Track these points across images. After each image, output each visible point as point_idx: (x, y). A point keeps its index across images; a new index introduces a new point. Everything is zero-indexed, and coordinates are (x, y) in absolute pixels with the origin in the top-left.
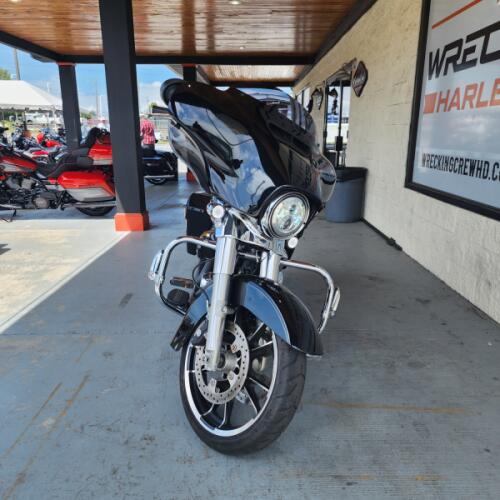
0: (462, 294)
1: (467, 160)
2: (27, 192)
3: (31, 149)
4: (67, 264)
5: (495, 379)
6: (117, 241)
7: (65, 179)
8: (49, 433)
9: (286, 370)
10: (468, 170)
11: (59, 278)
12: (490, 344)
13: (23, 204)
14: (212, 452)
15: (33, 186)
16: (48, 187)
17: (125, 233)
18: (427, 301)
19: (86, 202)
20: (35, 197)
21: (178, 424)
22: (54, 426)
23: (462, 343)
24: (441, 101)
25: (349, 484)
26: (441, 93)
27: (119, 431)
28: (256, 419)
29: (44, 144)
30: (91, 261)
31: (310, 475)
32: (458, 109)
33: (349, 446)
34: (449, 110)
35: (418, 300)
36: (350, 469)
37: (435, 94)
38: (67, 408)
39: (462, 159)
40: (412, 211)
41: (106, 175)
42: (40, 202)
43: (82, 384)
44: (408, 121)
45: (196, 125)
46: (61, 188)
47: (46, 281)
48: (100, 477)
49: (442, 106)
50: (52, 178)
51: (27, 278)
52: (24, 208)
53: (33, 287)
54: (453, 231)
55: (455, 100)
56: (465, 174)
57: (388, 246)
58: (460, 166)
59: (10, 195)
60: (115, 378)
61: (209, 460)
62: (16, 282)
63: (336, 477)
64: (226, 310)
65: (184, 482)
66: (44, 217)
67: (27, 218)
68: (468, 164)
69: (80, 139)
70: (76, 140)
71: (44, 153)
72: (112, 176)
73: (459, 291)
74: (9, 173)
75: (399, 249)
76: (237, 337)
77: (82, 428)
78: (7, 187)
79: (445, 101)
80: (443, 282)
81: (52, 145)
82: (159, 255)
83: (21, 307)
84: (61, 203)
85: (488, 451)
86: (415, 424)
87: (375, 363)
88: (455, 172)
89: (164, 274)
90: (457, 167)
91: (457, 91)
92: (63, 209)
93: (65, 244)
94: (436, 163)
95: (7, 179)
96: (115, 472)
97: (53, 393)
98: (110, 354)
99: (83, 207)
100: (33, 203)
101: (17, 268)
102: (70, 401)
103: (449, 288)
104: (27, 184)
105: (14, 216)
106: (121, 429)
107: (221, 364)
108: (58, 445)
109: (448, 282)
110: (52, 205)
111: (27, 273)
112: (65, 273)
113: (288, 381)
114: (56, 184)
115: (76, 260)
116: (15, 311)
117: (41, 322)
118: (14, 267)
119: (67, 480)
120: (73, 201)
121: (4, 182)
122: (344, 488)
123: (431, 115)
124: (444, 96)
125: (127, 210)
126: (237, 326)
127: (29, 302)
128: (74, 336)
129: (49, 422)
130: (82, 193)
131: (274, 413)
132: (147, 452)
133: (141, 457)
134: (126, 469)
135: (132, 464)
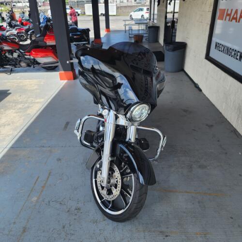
0: (230, 121)
1: (238, 52)
2: (16, 59)
3: (16, 28)
4: (38, 103)
5: (240, 175)
6: (61, 87)
7: (34, 53)
8: (35, 205)
9: (138, 192)
10: (238, 57)
11: (35, 112)
12: (240, 153)
13: (15, 66)
14: (106, 218)
15: (19, 56)
16: (26, 56)
17: (65, 82)
18: (212, 126)
19: (45, 64)
20: (20, 61)
21: (91, 202)
22: (37, 201)
23: (226, 153)
24: (227, 15)
25: (167, 236)
26: (228, 10)
27: (65, 205)
28: (125, 210)
29: (22, 24)
30: (49, 101)
31: (149, 231)
32: (236, 21)
33: (168, 214)
34: (231, 21)
35: (207, 125)
36: (167, 228)
37: (225, 10)
38: (42, 191)
39: (236, 51)
40: (208, 72)
41: (53, 50)
42: (23, 64)
43: (48, 177)
44: (209, 23)
45: (93, 68)
46: (32, 57)
47: (29, 114)
48: (58, 230)
49: (228, 17)
50: (27, 52)
51: (20, 112)
52: (15, 67)
53: (23, 118)
54: (228, 88)
55: (235, 16)
56: (237, 59)
57: (195, 88)
58: (235, 54)
59: (9, 61)
60: (63, 174)
61: (104, 222)
62: (15, 115)
63: (161, 232)
64: (110, 159)
65: (94, 233)
66: (26, 71)
67: (18, 72)
68: (239, 54)
69: (40, 23)
70: (37, 24)
71: (23, 30)
72: (56, 50)
73: (228, 120)
74: (6, 50)
75: (201, 90)
76: (116, 171)
77: (49, 202)
78: (6, 57)
79: (230, 15)
80: (221, 113)
81: (26, 25)
82: (79, 121)
83: (18, 131)
84: (33, 65)
85: (232, 218)
86: (199, 202)
87: (183, 166)
88: (232, 56)
89: (81, 133)
90: (233, 54)
91: (236, 11)
92: (34, 67)
93: (36, 89)
94: (223, 49)
95: (6, 53)
96: (64, 227)
97: (36, 183)
98: (60, 160)
99: (43, 66)
100: (20, 65)
101: (15, 106)
102: (43, 187)
103: (224, 117)
104: (15, 55)
105: (11, 71)
106: (66, 203)
107: (109, 182)
108: (39, 212)
109: (223, 113)
110: (29, 65)
111: (20, 108)
112: (37, 109)
113: (139, 196)
114: (30, 55)
115: (42, 100)
116: (16, 133)
117: (28, 140)
118: (14, 104)
119: (44, 231)
120: (39, 64)
121: (4, 54)
122: (164, 239)
123: (222, 21)
124: (229, 12)
125: (65, 70)
126: (115, 166)
127: (22, 127)
128: (43, 148)
129: (35, 199)
130: (43, 60)
131: (132, 210)
132: (78, 216)
133: (75, 219)
134: (69, 226)
135: (71, 223)
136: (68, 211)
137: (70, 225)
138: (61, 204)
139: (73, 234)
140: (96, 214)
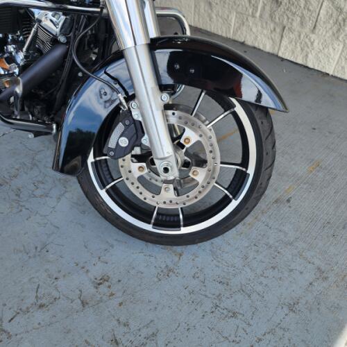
25: (288, 201)
122: (290, 207)
132: (119, 294)
133: (121, 304)
134: (123, 329)
135: (122, 319)
136: (84, 304)
137: (126, 325)
138: (41, 306)
139: (154, 335)
140: (152, 259)
